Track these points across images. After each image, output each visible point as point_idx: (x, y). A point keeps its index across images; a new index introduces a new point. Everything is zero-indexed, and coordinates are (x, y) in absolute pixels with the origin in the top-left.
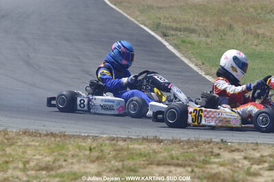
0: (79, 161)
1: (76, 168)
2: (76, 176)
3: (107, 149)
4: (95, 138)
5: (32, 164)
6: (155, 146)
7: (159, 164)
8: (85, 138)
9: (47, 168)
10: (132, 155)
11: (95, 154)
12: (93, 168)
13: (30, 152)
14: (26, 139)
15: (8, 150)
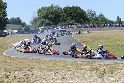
0: (69, 65)
1: (68, 67)
2: (68, 68)
3: (74, 63)
4: (71, 61)
5: (61, 66)
6: (82, 62)
7: (83, 66)
8: (70, 61)
9: (63, 67)
10: (78, 64)
11: (72, 64)
12: (71, 67)
13: (60, 64)
14: (59, 61)
15: (56, 63)
